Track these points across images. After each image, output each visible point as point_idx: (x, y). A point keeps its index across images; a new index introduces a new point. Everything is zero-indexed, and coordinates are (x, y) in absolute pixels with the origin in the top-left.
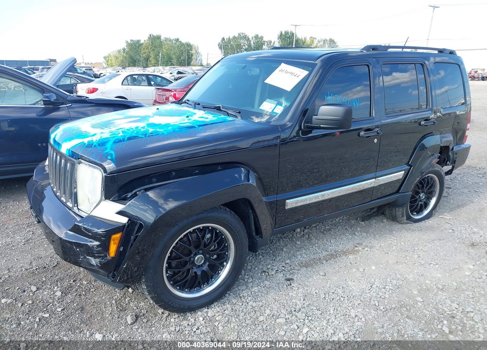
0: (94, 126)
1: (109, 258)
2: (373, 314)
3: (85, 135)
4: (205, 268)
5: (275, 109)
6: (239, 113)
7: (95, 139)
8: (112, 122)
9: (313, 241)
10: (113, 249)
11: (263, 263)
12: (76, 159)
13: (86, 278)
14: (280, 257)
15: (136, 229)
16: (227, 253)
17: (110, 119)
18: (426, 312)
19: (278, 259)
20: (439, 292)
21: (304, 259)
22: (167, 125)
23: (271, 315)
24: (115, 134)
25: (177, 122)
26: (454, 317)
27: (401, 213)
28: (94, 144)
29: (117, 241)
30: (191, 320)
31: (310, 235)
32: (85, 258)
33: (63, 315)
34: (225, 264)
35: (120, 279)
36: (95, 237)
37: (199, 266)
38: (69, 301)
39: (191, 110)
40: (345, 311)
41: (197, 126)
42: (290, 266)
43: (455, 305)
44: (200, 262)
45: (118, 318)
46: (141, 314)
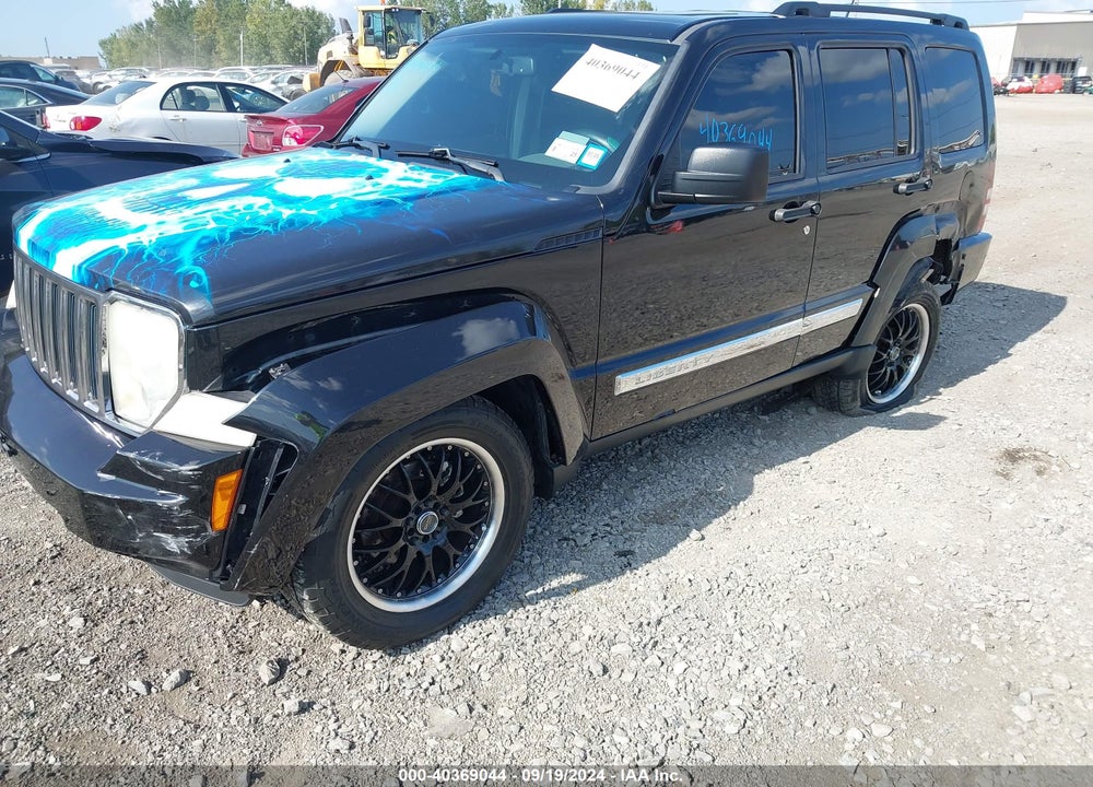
0: (136, 207)
1: (211, 533)
2: (823, 621)
3: (117, 229)
4: (441, 541)
5: (586, 156)
6: (496, 165)
7: (147, 238)
8: (179, 195)
9: (665, 464)
10: (221, 508)
11: (557, 520)
12: (100, 290)
13: (139, 580)
14: (596, 504)
15: (276, 459)
16: (487, 504)
17: (172, 187)
18: (930, 607)
19: (592, 509)
20: (952, 563)
21: (650, 506)
22: (324, 200)
23: (598, 638)
24: (195, 225)
25: (347, 191)
26: (991, 615)
27: (850, 392)
28: (147, 253)
29: (229, 492)
30: (413, 662)
31: (657, 451)
32: (149, 535)
33: (97, 673)
34: (484, 528)
35: (242, 582)
36: (173, 484)
37: (426, 538)
38: (107, 639)
39: (372, 160)
40: (759, 618)
41: (399, 201)
42: (622, 523)
43: (988, 589)
44: (430, 528)
45: (237, 670)
46: (291, 658)
